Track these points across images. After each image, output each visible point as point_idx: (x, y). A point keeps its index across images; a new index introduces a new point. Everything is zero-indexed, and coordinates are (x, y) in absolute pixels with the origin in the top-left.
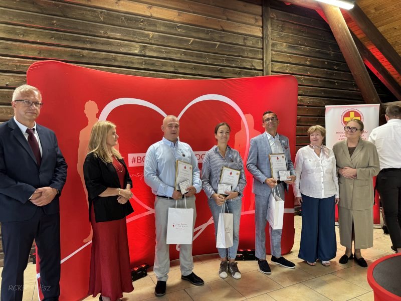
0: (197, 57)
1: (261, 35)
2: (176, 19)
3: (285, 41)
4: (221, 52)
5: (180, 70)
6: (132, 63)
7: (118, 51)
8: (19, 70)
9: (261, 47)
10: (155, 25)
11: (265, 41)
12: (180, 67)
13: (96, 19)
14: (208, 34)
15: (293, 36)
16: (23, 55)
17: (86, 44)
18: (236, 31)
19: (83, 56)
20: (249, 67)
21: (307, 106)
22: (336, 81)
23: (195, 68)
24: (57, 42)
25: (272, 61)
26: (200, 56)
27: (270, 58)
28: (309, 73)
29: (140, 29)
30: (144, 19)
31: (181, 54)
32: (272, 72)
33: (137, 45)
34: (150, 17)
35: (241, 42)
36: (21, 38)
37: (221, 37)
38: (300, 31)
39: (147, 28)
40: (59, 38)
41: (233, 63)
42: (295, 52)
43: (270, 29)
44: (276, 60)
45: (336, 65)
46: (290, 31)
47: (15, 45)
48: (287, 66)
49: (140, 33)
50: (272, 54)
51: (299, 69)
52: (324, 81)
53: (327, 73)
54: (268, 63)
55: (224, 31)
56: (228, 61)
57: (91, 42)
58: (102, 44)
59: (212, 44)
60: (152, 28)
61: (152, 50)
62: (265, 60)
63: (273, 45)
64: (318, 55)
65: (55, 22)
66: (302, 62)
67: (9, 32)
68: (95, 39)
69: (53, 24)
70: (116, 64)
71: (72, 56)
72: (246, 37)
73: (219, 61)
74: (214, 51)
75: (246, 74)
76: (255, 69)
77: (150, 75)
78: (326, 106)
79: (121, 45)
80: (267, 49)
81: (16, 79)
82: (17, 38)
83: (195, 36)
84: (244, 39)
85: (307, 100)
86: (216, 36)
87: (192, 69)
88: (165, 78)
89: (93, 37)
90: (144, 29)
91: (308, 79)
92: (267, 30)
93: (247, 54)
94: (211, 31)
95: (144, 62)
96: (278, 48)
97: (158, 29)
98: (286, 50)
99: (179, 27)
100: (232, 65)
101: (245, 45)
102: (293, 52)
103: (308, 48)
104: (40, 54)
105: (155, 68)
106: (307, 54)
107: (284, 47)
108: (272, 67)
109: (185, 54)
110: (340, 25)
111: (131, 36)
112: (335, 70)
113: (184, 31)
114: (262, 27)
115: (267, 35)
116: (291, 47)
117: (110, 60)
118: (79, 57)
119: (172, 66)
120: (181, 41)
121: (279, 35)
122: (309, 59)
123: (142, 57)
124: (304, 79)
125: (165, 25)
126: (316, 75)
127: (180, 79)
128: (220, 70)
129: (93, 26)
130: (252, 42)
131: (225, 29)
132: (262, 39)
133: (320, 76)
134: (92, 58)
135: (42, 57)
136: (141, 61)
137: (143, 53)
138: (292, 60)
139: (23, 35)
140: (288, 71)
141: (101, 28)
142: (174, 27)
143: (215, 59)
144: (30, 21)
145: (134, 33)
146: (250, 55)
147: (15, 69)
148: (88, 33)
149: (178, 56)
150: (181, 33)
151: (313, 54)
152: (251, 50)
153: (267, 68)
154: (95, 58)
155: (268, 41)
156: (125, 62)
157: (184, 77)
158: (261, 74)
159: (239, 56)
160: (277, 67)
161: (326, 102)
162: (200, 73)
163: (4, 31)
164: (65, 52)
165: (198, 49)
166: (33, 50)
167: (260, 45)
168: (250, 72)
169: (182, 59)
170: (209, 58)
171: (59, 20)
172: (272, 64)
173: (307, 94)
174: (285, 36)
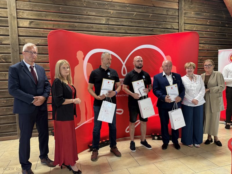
0: (138, 23)
1: (177, 8)
2: (126, 2)
3: (193, 10)
4: (152, 20)
5: (128, 32)
6: (101, 29)
7: (94, 22)
8: (44, 36)
9: (178, 15)
10: (114, 6)
11: (180, 11)
12: (128, 30)
13: (82, 5)
14: (145, 9)
15: (198, 7)
16: (45, 27)
17: (77, 19)
18: (162, 6)
19: (75, 26)
20: (170, 28)
21: (207, 50)
22: (226, 34)
23: (137, 30)
24: (62, 20)
25: (185, 23)
26: (140, 23)
27: (183, 22)
28: (208, 30)
29: (106, 9)
30: (108, 3)
31: (129, 22)
32: (184, 30)
33: (104, 18)
34: (111, 2)
35: (165, 13)
36: (44, 18)
37: (153, 11)
38: (203, 4)
39: (110, 8)
40: (63, 17)
41: (160, 26)
42: (199, 17)
43: (183, 3)
44: (187, 22)
45: (227, 24)
46: (196, 4)
47: (41, 22)
48: (194, 26)
49: (106, 11)
50: (185, 19)
51: (202, 28)
52: (219, 35)
53: (221, 29)
54: (182, 25)
55: (154, 7)
56: (157, 24)
57: (79, 19)
58: (85, 19)
59: (147, 15)
60: (112, 8)
61: (112, 21)
62: (180, 23)
63: (185, 13)
64: (215, 18)
65: (61, 8)
66: (204, 23)
67: (38, 16)
68: (81, 17)
69: (60, 10)
70: (93, 30)
71: (70, 27)
72: (168, 9)
73: (151, 25)
74: (149, 19)
75: (168, 32)
76: (174, 29)
77: (111, 35)
78: (219, 50)
79: (95, 19)
80: (181, 16)
81: (42, 40)
82: (42, 18)
83: (137, 11)
84: (167, 11)
85: (207, 47)
86: (150, 10)
87: (135, 30)
88: (120, 36)
89: (80, 16)
90: (108, 9)
91: (207, 34)
92: (181, 4)
93: (169, 20)
94: (147, 7)
95: (108, 28)
96: (189, 15)
97: (115, 9)
98: (193, 16)
99: (127, 6)
100: (159, 27)
101: (167, 15)
102: (198, 17)
103: (208, 14)
104: (53, 26)
105: (114, 31)
106: (207, 18)
107: (192, 14)
108: (184, 27)
109: (131, 22)
111: (101, 13)
112: (226, 27)
113: (131, 9)
114: (179, 3)
115: (182, 8)
116: (197, 14)
117: (90, 28)
118: (73, 27)
119: (123, 30)
120: (129, 14)
121: (189, 7)
122: (209, 21)
123: (107, 26)
124: (205, 34)
125: (120, 6)
126: (214, 31)
127: (128, 37)
128: (152, 30)
129: (80, 9)
130: (171, 13)
131: (155, 5)
132: (178, 10)
133: (216, 31)
134: (80, 27)
135: (55, 28)
136: (106, 28)
137: (107, 23)
138: (197, 22)
139: (45, 17)
140: (194, 29)
141: (85, 10)
142: (125, 7)
143: (149, 24)
144: (48, 9)
145: (103, 12)
146: (171, 20)
147: (42, 35)
148: (78, 13)
149: (127, 24)
150: (129, 10)
151: (211, 18)
152: (171, 17)
153: (181, 27)
154: (82, 27)
155: (182, 11)
156: (98, 29)
157: (130, 36)
158: (178, 32)
159: (164, 22)
160: (188, 27)
161: (220, 47)
162: (140, 32)
163: (36, 15)
164: (66, 24)
165: (139, 18)
166: (50, 24)
167: (177, 14)
168: (170, 31)
169: (130, 25)
170: (145, 24)
171: (62, 7)
172: (184, 25)
173: (207, 43)
174: (193, 7)
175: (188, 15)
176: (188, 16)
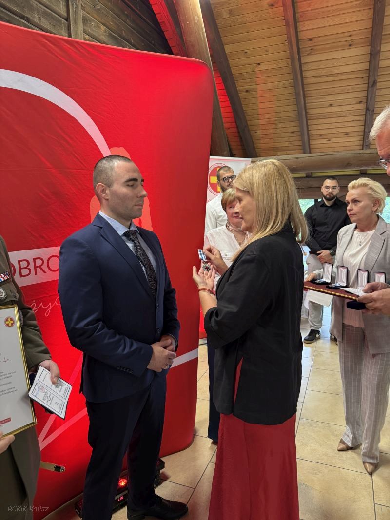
3: (103, 21)
9: (65, 14)
11: (73, 5)
15: (115, 18)
38: (123, 12)
63: (85, 20)
80: (76, 23)
107: (101, 32)
110: (196, 18)
116: (111, 36)
152: (45, 13)
155: (77, 7)
167: (62, 10)
174: (103, 11)
175: (93, 30)
176: (91, 32)
